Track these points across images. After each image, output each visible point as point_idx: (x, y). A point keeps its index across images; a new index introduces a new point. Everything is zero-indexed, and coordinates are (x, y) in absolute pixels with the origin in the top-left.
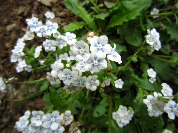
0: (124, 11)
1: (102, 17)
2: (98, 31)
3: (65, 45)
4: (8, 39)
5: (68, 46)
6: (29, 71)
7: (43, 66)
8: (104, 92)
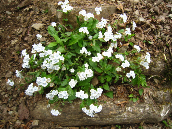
0: (73, 39)
1: (65, 40)
2: (64, 47)
3: (48, 55)
4: (13, 49)
5: (49, 55)
6: (28, 68)
7: (36, 64)
8: (68, 76)
